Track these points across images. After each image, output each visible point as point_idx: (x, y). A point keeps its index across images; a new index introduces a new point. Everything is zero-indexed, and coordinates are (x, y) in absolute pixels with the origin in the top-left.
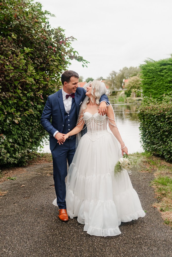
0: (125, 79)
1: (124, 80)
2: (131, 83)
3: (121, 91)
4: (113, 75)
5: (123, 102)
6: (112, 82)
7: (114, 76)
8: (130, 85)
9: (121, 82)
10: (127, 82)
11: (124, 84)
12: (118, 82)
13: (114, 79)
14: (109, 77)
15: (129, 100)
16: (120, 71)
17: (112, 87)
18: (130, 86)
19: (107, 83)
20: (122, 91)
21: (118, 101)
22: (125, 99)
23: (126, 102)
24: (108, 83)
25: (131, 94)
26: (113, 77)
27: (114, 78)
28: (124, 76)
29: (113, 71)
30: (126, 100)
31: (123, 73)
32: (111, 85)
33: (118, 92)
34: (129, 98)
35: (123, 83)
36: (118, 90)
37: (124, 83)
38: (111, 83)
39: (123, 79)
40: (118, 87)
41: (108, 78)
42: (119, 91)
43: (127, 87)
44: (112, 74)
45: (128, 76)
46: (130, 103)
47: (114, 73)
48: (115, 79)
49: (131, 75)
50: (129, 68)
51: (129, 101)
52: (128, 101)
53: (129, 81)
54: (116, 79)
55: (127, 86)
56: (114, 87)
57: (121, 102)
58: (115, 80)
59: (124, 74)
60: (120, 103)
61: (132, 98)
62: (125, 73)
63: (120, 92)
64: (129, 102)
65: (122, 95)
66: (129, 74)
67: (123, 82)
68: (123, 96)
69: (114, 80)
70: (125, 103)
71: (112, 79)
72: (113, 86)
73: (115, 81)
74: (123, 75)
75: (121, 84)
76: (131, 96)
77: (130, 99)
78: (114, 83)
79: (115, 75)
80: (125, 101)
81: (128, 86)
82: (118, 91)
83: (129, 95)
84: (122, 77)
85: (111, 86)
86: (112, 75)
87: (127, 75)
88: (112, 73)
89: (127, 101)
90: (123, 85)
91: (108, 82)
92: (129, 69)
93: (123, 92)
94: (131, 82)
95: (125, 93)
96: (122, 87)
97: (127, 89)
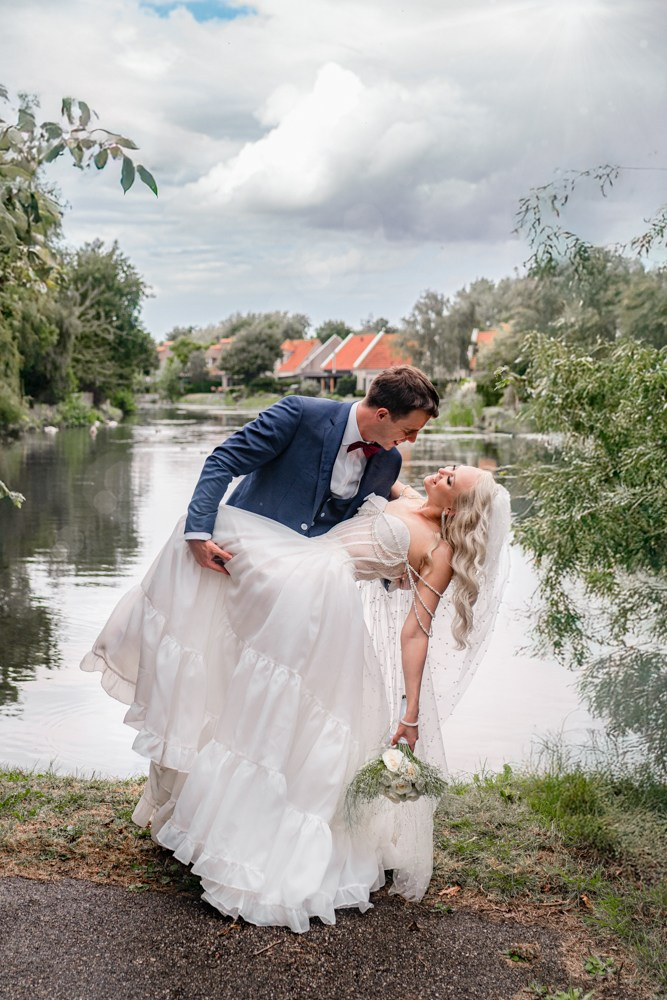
0: (482, 330)
1: (475, 335)
2: (503, 348)
3: (461, 380)
4: (430, 312)
5: (469, 425)
6: (427, 340)
7: (432, 316)
8: (498, 353)
9: (465, 343)
10: (487, 341)
11: (476, 351)
12: (450, 341)
13: (436, 329)
14: (412, 319)
15: (492, 417)
16: (461, 294)
17: (423, 363)
18: (498, 357)
19: (402, 345)
20: (468, 379)
21: (448, 423)
22: (479, 413)
23: (482, 429)
24: (410, 344)
25: (502, 395)
26: (428, 321)
27: (433, 325)
28: (478, 316)
29: (428, 297)
30: (483, 419)
31: (473, 306)
32: (421, 354)
33: (449, 386)
34: (493, 410)
35: (471, 348)
36: (448, 377)
37: (476, 344)
38: (422, 345)
39: (471, 332)
40: (449, 361)
41: (408, 322)
42: (453, 378)
43: (487, 362)
44: (424, 309)
45: (493, 317)
46: (497, 432)
47: (433, 302)
48: (440, 331)
49: (505, 315)
50: (496, 286)
51: (493, 424)
52: (490, 424)
53: (495, 340)
54: (443, 330)
55: (489, 358)
56: (433, 363)
57: (460, 429)
58: (440, 334)
59: (477, 308)
60: (454, 429)
61: (506, 410)
62: (479, 305)
63: (456, 385)
64: (492, 428)
65: (464, 396)
66: (496, 310)
67: (470, 343)
68: (468, 400)
69: (434, 335)
70: (476, 430)
71: (423, 327)
72: (429, 359)
73: (437, 338)
74: (472, 313)
75: (464, 350)
76: (501, 401)
77: (498, 415)
78: (432, 344)
79: (439, 313)
80: (477, 421)
81: (492, 360)
82: (451, 381)
83: (493, 399)
84: (469, 320)
85: (420, 360)
86: (427, 313)
87: (490, 313)
88: (426, 305)
89: (486, 424)
90: (470, 354)
91: (409, 340)
92: (500, 288)
93: (470, 385)
94: (505, 344)
95: (480, 389)
96: (465, 364)
97: (485, 373)
